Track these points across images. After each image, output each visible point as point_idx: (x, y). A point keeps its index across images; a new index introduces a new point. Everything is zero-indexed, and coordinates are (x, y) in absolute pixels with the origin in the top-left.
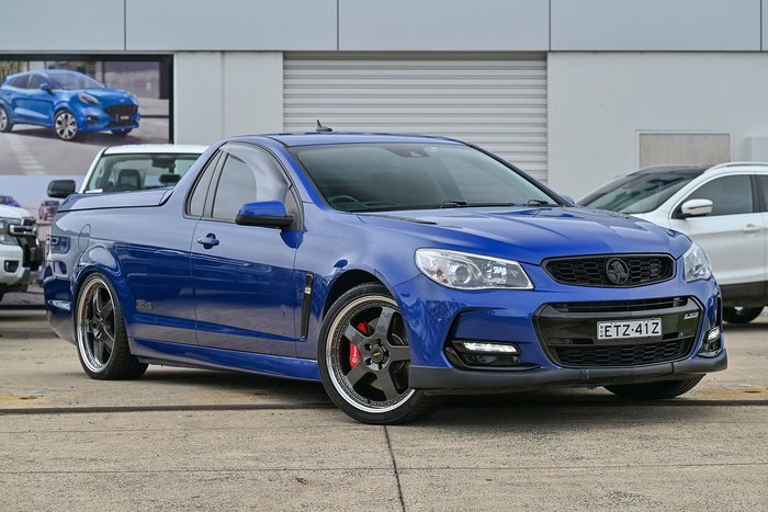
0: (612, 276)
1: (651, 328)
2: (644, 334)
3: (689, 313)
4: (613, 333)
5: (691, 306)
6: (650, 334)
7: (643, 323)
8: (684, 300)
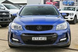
0: (38, 29)
1: (44, 39)
2: (42, 40)
3: (54, 36)
4: (35, 39)
5: (55, 34)
6: (44, 40)
7: (42, 38)
8: (53, 34)
